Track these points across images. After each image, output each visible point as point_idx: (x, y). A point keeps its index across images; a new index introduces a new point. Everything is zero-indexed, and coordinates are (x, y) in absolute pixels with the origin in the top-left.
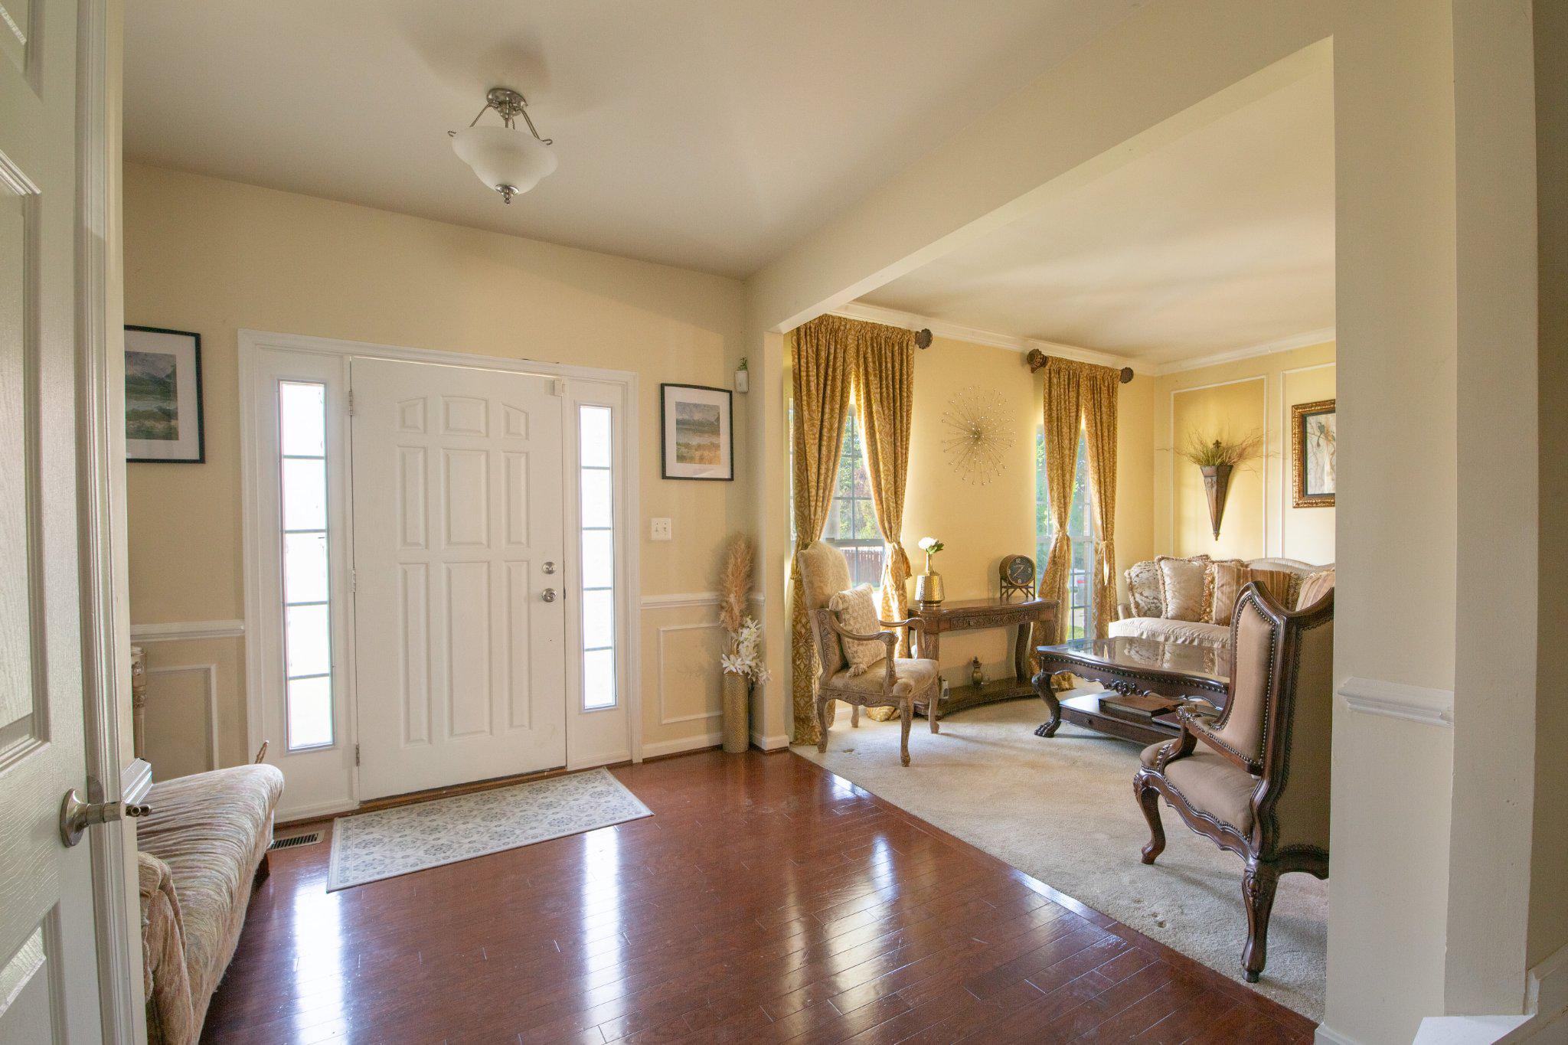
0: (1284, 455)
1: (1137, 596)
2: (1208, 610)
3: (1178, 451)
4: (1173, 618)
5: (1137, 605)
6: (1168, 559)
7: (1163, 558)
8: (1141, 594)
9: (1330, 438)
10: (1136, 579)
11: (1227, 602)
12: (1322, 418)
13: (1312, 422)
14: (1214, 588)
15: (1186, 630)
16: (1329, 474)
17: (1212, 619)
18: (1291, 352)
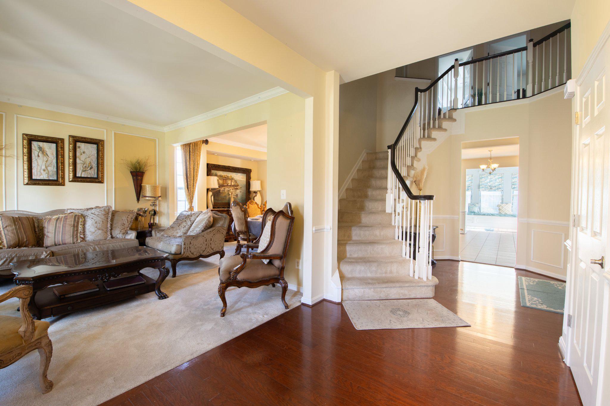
0: (17, 157)
9: (45, 154)
11: (12, 235)
12: (41, 144)
13: (35, 144)
16: (44, 170)
17: (4, 246)
18: (21, 106)
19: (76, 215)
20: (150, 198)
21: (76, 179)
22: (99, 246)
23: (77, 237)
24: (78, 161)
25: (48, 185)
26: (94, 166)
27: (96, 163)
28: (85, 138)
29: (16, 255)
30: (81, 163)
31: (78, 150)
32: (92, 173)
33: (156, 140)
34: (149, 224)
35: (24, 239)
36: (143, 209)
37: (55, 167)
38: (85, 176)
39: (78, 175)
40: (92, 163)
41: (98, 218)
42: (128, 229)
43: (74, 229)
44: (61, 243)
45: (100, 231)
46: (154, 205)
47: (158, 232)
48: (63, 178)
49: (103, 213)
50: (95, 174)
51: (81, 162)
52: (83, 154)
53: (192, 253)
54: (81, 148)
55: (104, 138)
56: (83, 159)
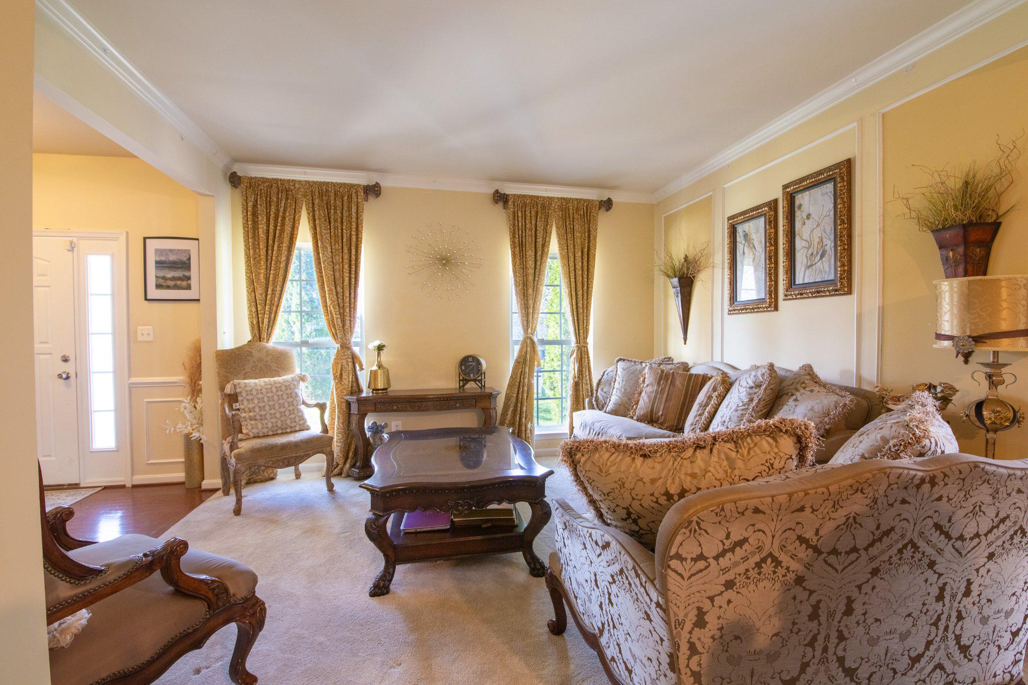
0: (722, 262)
2: (635, 407)
6: (624, 360)
7: (620, 360)
9: (751, 245)
11: (647, 400)
12: (746, 226)
13: (740, 229)
14: (643, 387)
17: (635, 415)
18: (728, 166)
21: (798, 291)
24: (799, 244)
25: (754, 310)
26: (828, 248)
27: (832, 237)
28: (809, 177)
30: (804, 247)
31: (797, 214)
32: (825, 269)
35: (658, 412)
38: (813, 281)
39: (799, 280)
40: (824, 240)
50: (829, 269)
51: (804, 244)
52: (806, 221)
54: (802, 208)
56: (806, 236)
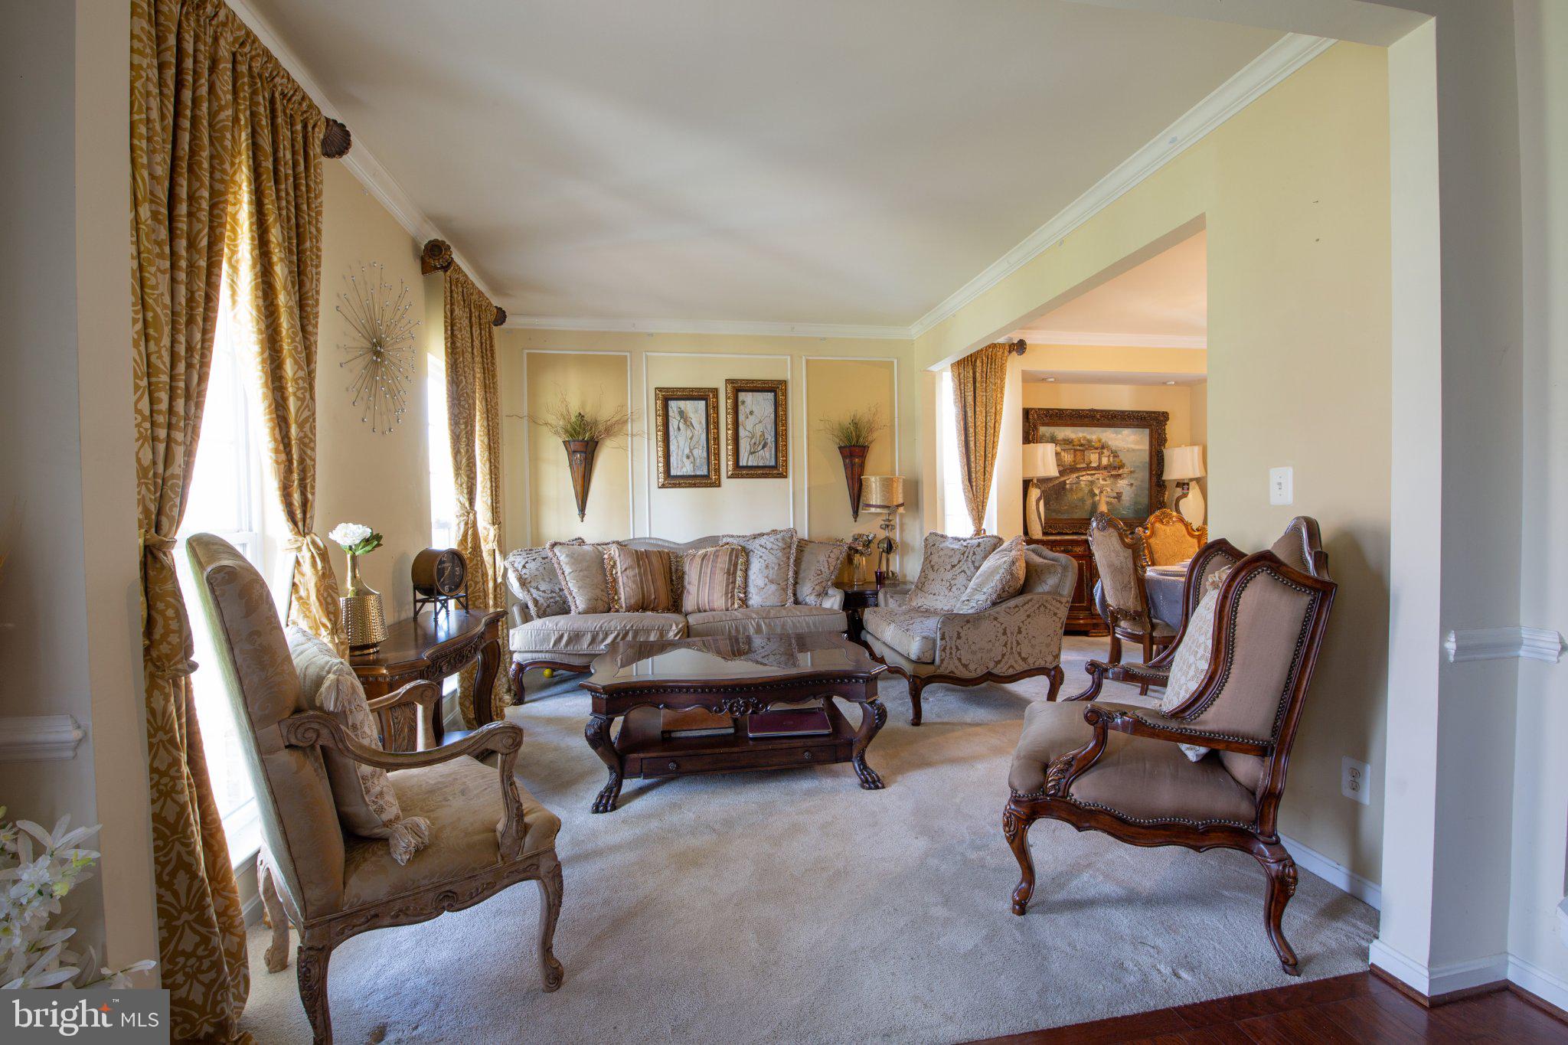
0: (648, 434)
1: (533, 591)
2: (616, 598)
3: (534, 420)
4: (586, 612)
5: (536, 602)
6: (561, 544)
8: (538, 589)
9: (688, 423)
10: (524, 571)
11: (634, 586)
12: (682, 404)
13: (673, 404)
14: (617, 573)
15: (615, 622)
16: (688, 457)
17: (621, 607)
18: (652, 335)
19: (733, 549)
20: (879, 510)
21: (740, 471)
22: (767, 621)
23: (733, 596)
24: (742, 433)
25: (694, 485)
26: (769, 441)
27: (773, 433)
28: (753, 381)
29: (632, 626)
30: (747, 436)
31: (741, 408)
32: (766, 457)
33: (893, 362)
34: (876, 573)
35: (650, 596)
36: (865, 538)
37: (705, 449)
38: (755, 464)
39: (743, 463)
40: (766, 435)
41: (772, 558)
42: (829, 583)
43: (728, 579)
44: (707, 608)
45: (773, 587)
46: (888, 526)
47: (892, 597)
48: (718, 471)
49: (780, 544)
50: (771, 457)
51: (747, 433)
52: (750, 416)
53: (965, 666)
54: (746, 404)
55: (787, 375)
56: (749, 427)
